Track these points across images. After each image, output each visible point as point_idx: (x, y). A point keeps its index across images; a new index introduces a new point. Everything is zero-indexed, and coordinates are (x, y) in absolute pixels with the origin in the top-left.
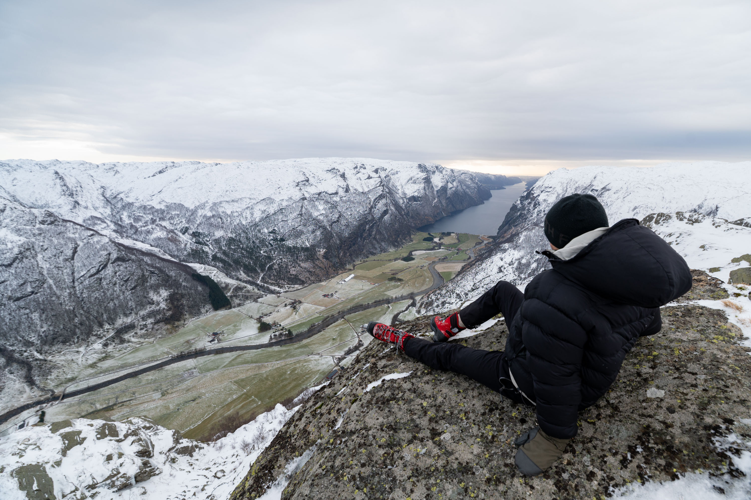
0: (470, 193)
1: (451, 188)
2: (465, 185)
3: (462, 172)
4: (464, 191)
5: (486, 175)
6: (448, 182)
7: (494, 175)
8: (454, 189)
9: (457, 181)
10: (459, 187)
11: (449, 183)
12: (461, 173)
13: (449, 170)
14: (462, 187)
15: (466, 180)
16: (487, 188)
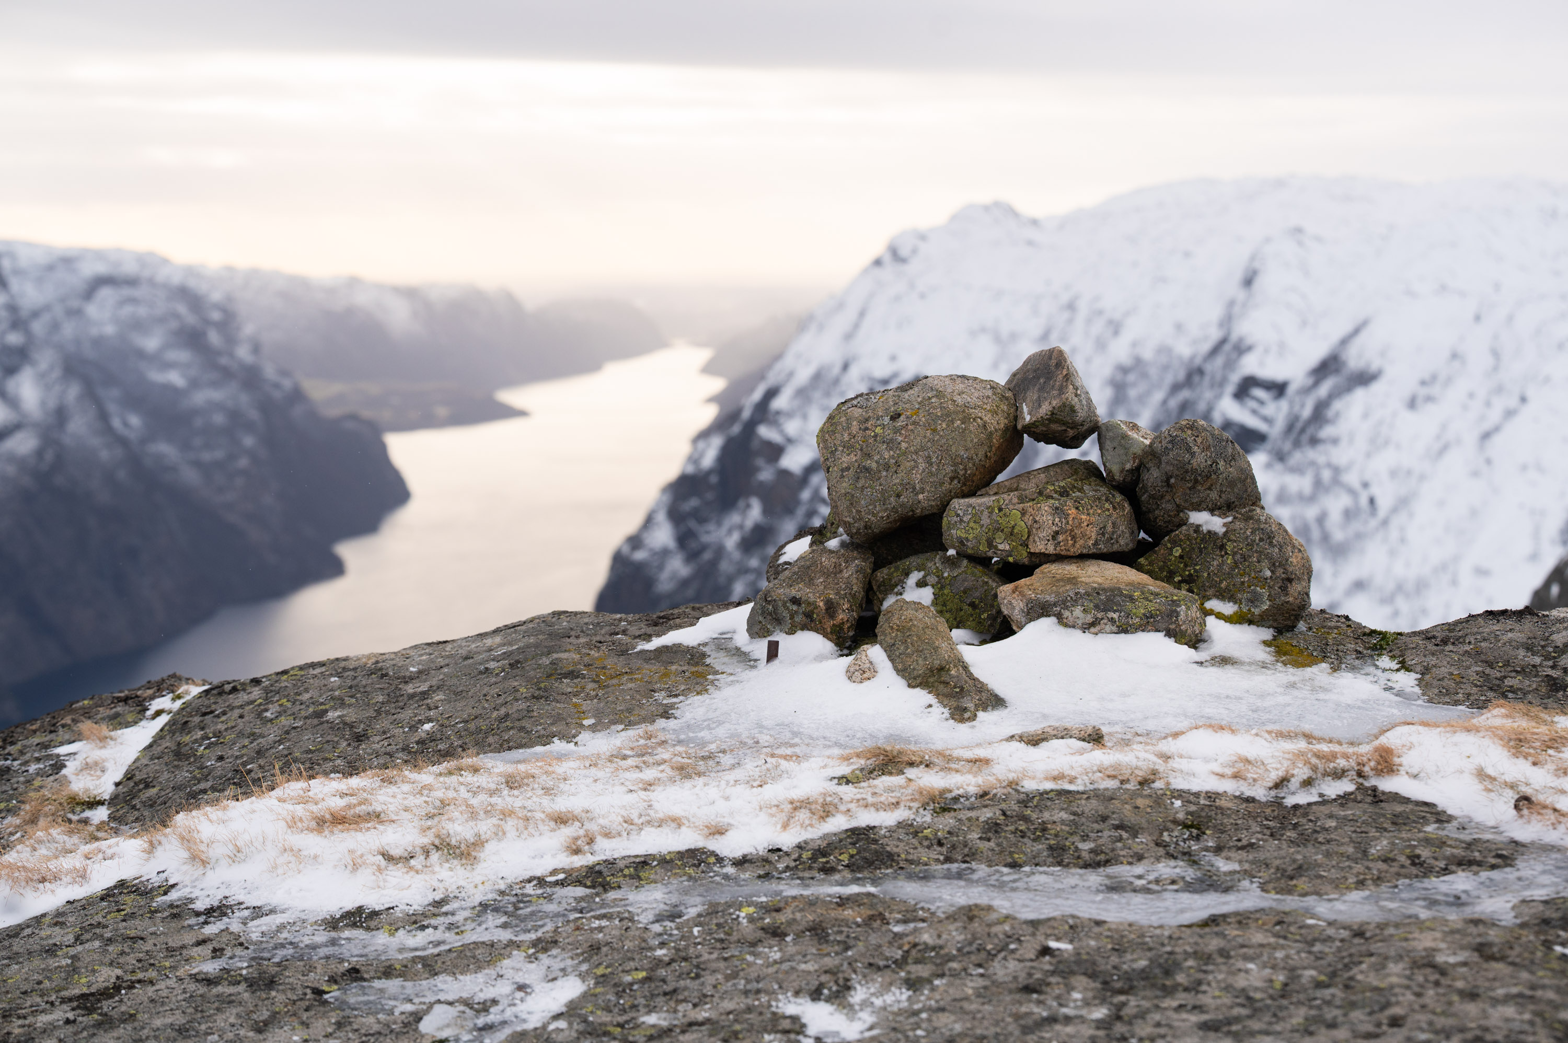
0: (190, 476)
2: (132, 402)
3: (90, 269)
7: (410, 293)
8: (23, 443)
9: (45, 359)
10: (78, 426)
12: (75, 284)
14: (103, 416)
15: (141, 354)
16: (353, 417)
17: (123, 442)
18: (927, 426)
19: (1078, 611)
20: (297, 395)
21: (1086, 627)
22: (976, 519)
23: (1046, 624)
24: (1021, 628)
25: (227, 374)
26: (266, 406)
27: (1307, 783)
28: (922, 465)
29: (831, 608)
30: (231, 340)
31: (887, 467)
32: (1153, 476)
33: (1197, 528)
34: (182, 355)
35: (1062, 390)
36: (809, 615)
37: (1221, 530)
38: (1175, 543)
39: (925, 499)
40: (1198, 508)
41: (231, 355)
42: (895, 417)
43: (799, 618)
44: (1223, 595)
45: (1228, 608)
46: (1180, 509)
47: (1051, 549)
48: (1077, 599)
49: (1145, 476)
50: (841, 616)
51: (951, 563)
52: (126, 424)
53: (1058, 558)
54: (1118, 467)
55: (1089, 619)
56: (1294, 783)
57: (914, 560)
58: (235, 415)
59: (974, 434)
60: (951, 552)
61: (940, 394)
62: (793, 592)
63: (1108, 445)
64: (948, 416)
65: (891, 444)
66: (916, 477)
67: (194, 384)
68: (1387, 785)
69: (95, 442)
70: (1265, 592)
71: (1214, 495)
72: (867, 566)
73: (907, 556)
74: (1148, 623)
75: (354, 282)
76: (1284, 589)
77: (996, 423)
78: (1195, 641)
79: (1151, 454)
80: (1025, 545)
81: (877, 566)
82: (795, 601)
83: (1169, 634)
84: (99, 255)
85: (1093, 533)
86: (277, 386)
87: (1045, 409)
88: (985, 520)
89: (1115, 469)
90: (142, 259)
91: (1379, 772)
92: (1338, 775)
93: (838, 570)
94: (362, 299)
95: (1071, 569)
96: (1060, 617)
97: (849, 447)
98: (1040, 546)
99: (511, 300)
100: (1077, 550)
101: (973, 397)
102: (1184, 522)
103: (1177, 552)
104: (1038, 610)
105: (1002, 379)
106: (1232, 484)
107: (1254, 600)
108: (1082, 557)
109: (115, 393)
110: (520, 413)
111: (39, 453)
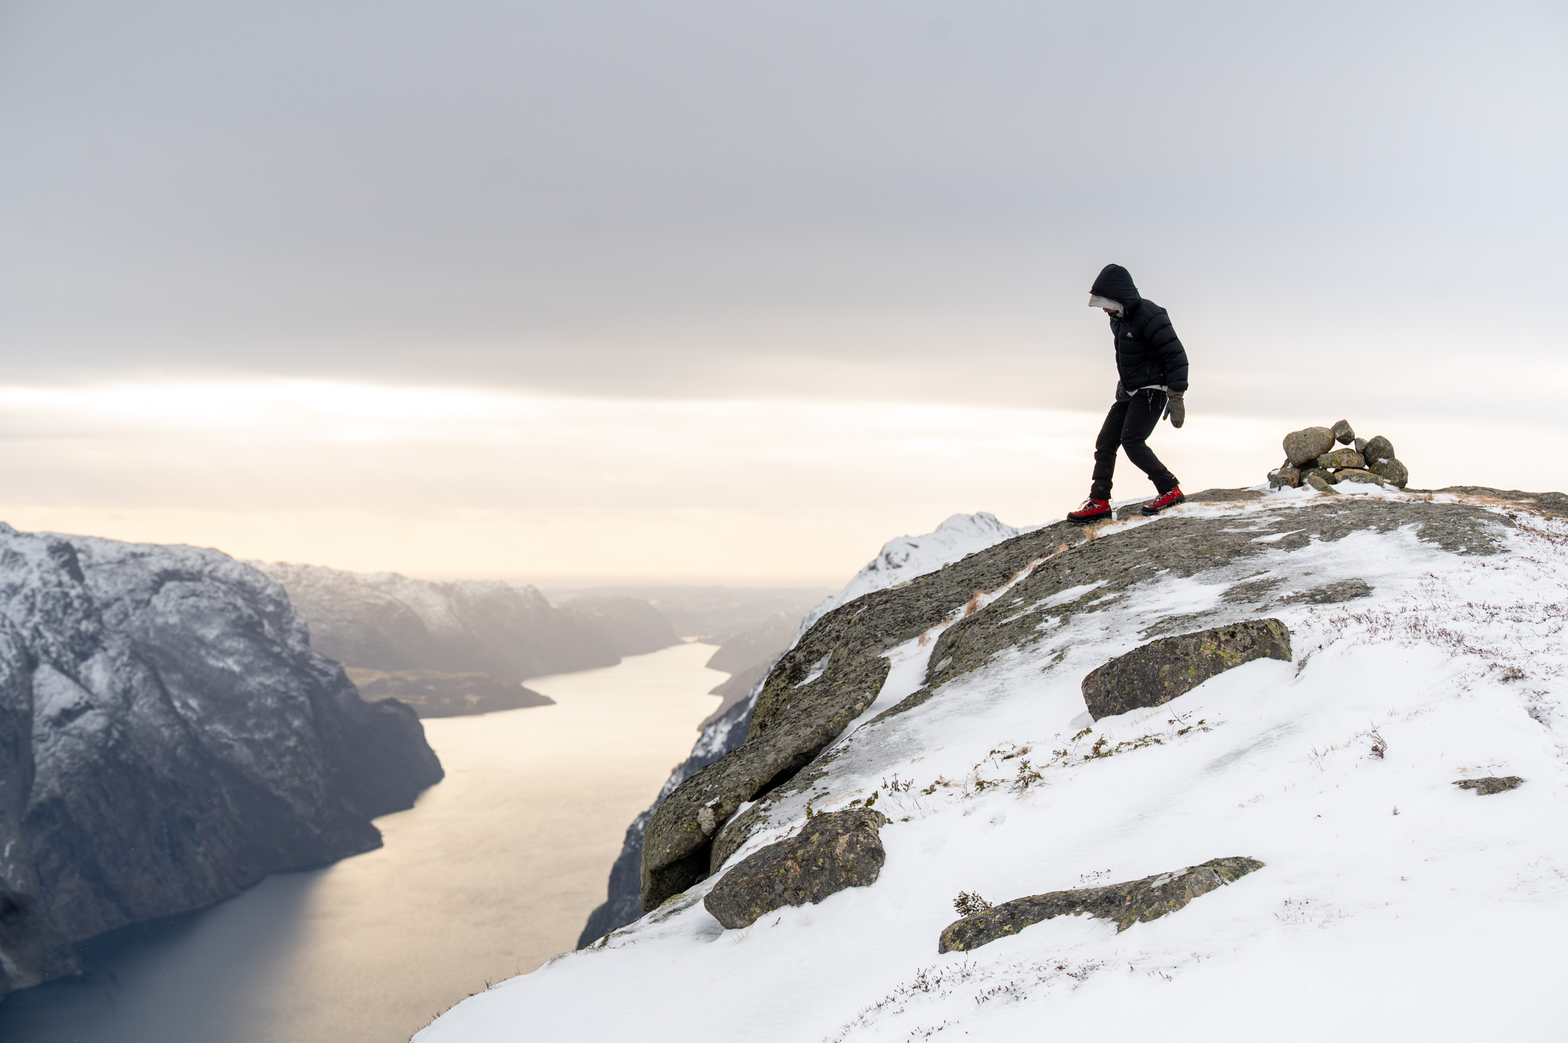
0: (243, 753)
1: (68, 715)
2: (193, 685)
3: (156, 565)
4: (193, 740)
5: (375, 587)
6: (30, 663)
7: (447, 590)
8: (92, 722)
9: (115, 645)
10: (143, 706)
11: (45, 674)
12: (145, 576)
13: (36, 554)
14: (166, 698)
15: (201, 641)
16: (392, 702)
17: (184, 722)
18: (1314, 437)
19: (1355, 477)
20: (342, 681)
21: (1357, 482)
22: (1327, 459)
23: (1347, 481)
24: (1340, 482)
25: (279, 660)
26: (313, 691)
27: (1414, 501)
28: (1313, 446)
29: (1293, 480)
30: (283, 631)
31: (1304, 447)
32: (1370, 449)
33: (1380, 462)
34: (239, 644)
35: (1347, 429)
36: (1287, 481)
37: (1386, 463)
38: (1375, 466)
39: (1314, 454)
40: (1381, 457)
41: (284, 644)
42: (1305, 435)
43: (1284, 482)
44: (1387, 478)
45: (1389, 481)
46: (1376, 458)
47: (1346, 465)
48: (1354, 475)
49: (1367, 450)
50: (1295, 481)
51: (1321, 470)
52: (185, 705)
53: (1348, 467)
54: (1361, 448)
55: (1357, 479)
56: (1411, 501)
57: (1311, 470)
58: (285, 698)
59: (1326, 440)
60: (1321, 467)
61: (1315, 430)
62: (1283, 476)
63: (1357, 443)
64: (1318, 435)
65: (1305, 442)
66: (1312, 449)
67: (249, 670)
68: (1431, 502)
69: (159, 721)
70: (1397, 477)
71: (1385, 454)
72: (1299, 471)
73: (1308, 469)
74: (1371, 481)
75: (395, 579)
76: (1402, 477)
77: (1331, 437)
78: (1382, 486)
79: (1370, 444)
80: (1340, 464)
81: (1301, 472)
82: (1284, 478)
83: (1377, 484)
84: (166, 551)
85: (1356, 462)
86: (324, 673)
87: (1343, 433)
88: (1330, 459)
89: (1359, 449)
90: (206, 555)
91: (1429, 500)
92: (1421, 500)
93: (1292, 472)
94: (402, 595)
95: (1352, 470)
96: (1350, 479)
97: (1293, 443)
98: (1344, 464)
99: (537, 596)
100: (1352, 466)
101: (1324, 431)
102: (1377, 461)
103: (1376, 468)
104: (1345, 478)
105: (1330, 428)
106: (1389, 451)
107: (1395, 479)
108: (1353, 468)
109: (177, 677)
110: (547, 701)
111: (107, 731)
